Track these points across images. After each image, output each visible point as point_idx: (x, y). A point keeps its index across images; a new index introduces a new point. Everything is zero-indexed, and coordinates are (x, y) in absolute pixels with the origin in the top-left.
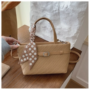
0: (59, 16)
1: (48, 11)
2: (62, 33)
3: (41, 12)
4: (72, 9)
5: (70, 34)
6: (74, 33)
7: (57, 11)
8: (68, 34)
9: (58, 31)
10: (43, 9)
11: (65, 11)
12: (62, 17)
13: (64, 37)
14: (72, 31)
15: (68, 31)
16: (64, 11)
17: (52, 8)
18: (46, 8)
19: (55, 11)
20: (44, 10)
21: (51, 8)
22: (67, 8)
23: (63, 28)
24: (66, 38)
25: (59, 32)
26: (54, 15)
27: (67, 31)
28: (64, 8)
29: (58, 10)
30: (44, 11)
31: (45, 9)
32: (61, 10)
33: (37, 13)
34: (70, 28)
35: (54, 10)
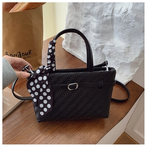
0: (113, 26)
1: (94, 16)
2: (115, 54)
3: (83, 17)
4: (135, 15)
5: (128, 58)
6: (135, 57)
7: (109, 18)
8: (125, 57)
9: (109, 50)
10: (86, 11)
11: (123, 18)
12: (117, 27)
13: (117, 61)
14: (131, 53)
15: (125, 53)
16: (120, 18)
17: (101, 11)
18: (92, 11)
19: (107, 16)
20: (88, 14)
21: (99, 12)
22: (125, 13)
23: (116, 46)
24: (119, 63)
25: (110, 52)
26: (104, 24)
27: (123, 51)
28: (121, 13)
29: (110, 15)
30: (88, 16)
31: (90, 12)
32: (116, 15)
33: (77, 17)
34: (129, 47)
35: (105, 15)
